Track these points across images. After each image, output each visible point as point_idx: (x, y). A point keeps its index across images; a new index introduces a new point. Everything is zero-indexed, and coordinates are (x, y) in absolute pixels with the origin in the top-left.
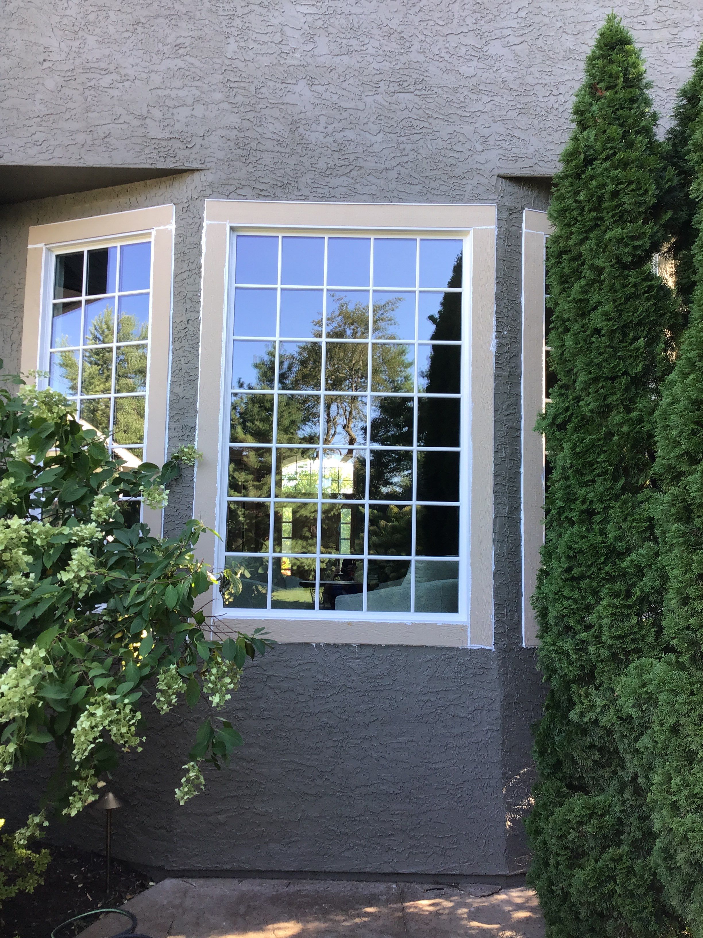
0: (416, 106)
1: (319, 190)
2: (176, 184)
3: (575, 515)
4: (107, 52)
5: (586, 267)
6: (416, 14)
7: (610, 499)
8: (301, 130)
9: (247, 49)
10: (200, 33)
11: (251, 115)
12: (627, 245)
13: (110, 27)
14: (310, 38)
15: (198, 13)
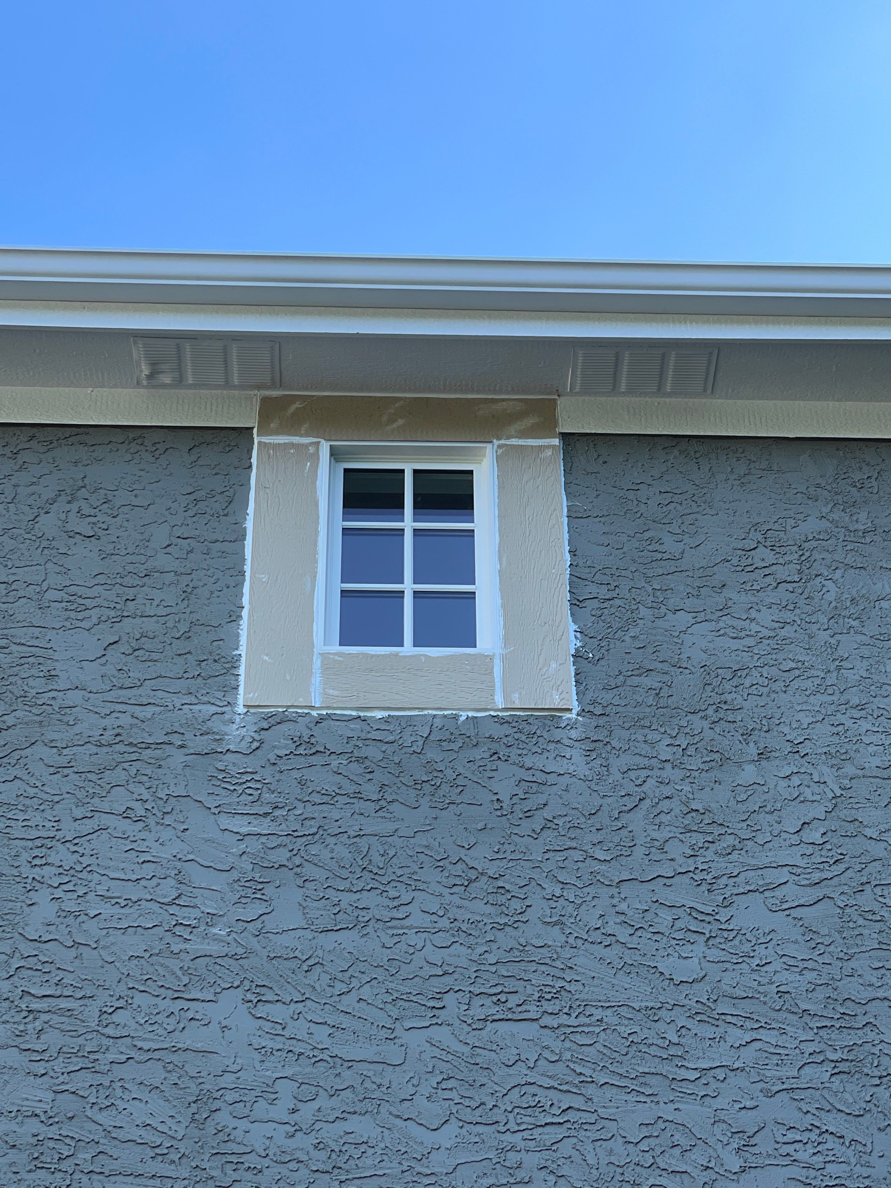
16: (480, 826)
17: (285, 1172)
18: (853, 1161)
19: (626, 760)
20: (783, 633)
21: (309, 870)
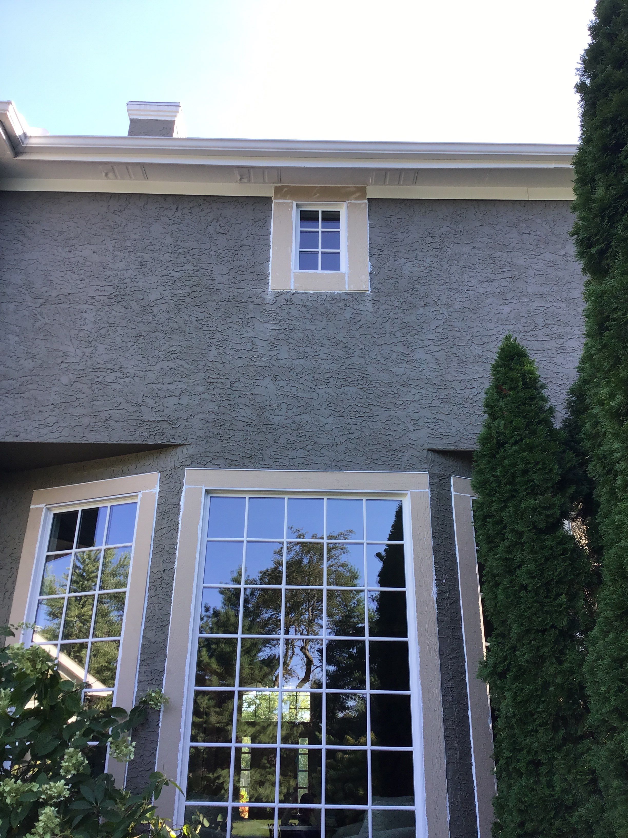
0: (359, 396)
1: (281, 461)
2: (162, 456)
4: (114, 356)
5: (508, 530)
6: (357, 330)
8: (266, 414)
9: (225, 355)
10: (188, 343)
11: (226, 403)
12: (540, 514)
13: (117, 338)
14: (275, 346)
15: (188, 329)
16: (341, 327)
17: (284, 430)
18: (446, 428)
19: (384, 307)
21: (290, 341)
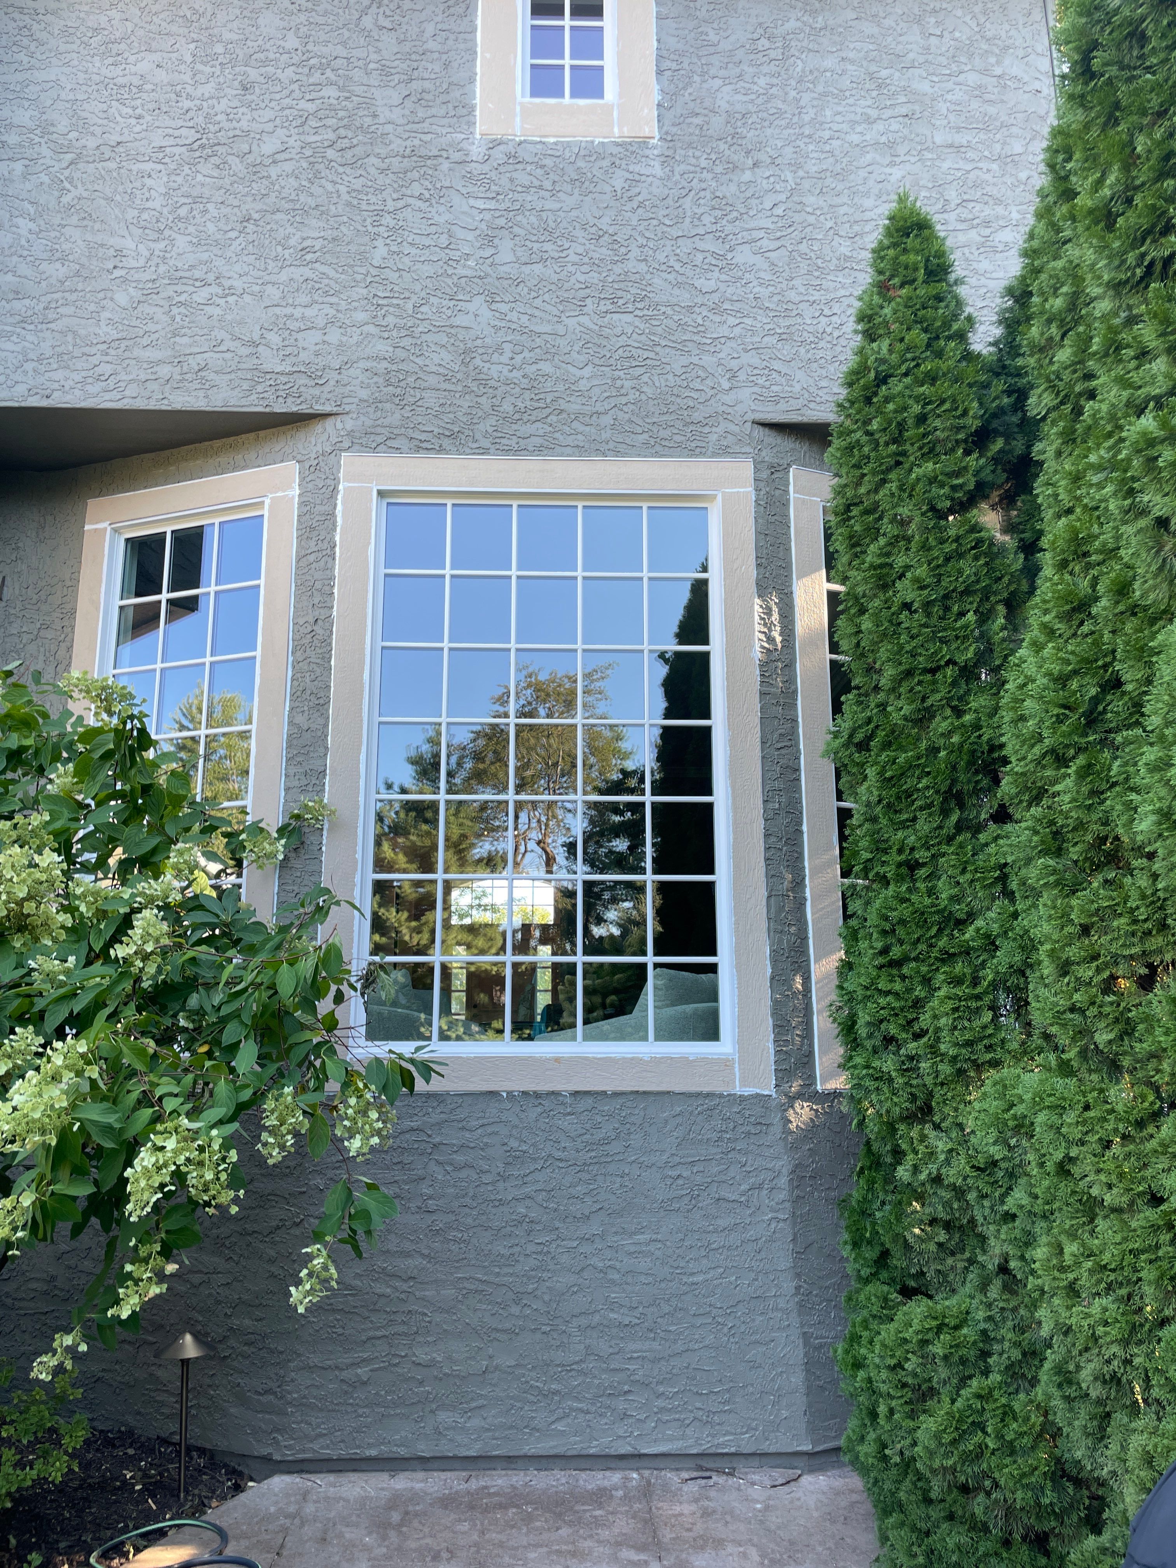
0: (637, 330)
1: (504, 441)
2: (301, 435)
3: (889, 871)
4: (205, 256)
5: (885, 520)
6: (634, 211)
7: (939, 843)
8: (478, 362)
9: (401, 255)
10: (335, 233)
11: (406, 342)
12: (942, 485)
13: (208, 224)
14: (489, 240)
15: (333, 208)
16: (605, 205)
17: (509, 389)
18: (785, 384)
20: (771, 91)
21: (516, 230)
